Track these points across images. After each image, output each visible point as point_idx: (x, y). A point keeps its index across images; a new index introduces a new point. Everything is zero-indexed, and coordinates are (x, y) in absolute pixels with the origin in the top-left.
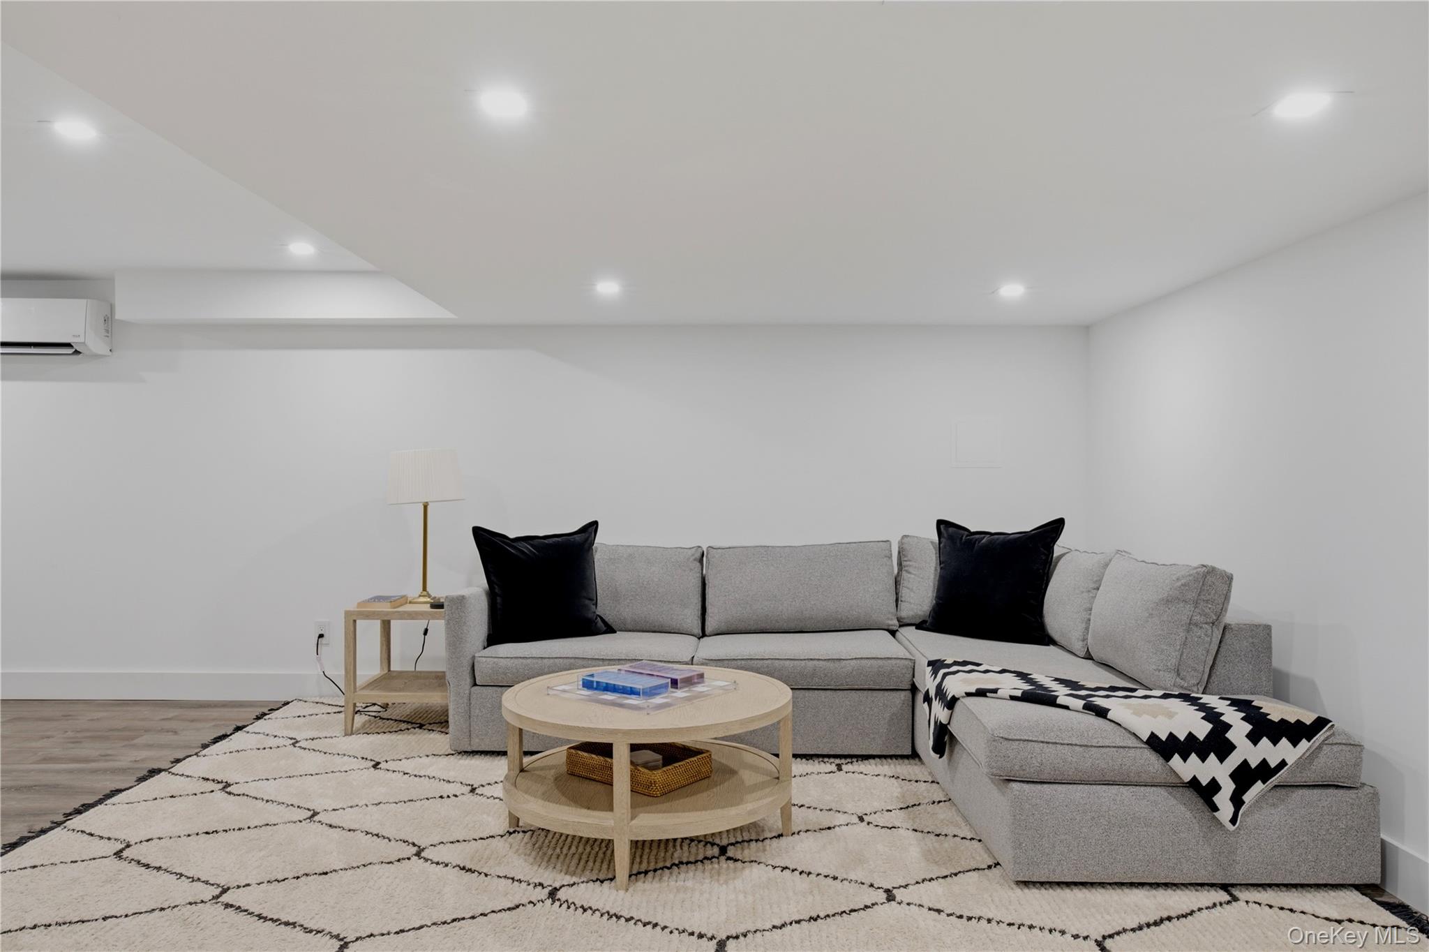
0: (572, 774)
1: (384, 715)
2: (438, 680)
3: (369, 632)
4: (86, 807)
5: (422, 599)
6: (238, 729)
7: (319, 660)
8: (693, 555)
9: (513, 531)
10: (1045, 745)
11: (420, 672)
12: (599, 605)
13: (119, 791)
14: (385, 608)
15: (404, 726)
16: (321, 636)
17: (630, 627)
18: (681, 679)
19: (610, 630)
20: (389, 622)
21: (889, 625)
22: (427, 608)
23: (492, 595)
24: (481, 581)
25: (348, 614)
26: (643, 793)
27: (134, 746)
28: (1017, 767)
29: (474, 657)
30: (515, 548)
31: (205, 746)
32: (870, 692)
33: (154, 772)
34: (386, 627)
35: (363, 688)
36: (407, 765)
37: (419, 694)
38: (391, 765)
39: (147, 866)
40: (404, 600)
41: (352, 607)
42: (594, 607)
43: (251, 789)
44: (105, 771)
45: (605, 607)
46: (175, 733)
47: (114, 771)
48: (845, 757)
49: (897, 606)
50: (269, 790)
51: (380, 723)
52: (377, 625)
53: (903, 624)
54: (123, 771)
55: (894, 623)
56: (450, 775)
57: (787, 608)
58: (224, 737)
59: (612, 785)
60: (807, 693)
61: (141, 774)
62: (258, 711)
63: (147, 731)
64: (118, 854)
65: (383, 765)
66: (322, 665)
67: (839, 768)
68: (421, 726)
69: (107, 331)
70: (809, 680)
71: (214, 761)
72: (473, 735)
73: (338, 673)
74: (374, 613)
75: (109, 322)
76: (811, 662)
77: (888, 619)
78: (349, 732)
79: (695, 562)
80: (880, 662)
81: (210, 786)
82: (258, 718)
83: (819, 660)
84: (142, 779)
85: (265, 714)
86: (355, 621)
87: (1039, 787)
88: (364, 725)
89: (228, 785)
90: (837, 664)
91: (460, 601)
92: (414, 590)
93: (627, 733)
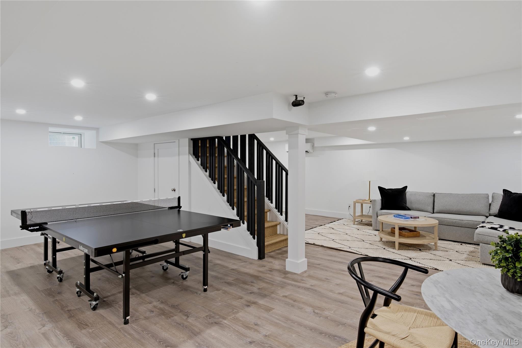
0: (392, 232)
1: (361, 223)
2: (371, 217)
3: (358, 206)
4: (313, 228)
5: (369, 200)
6: (334, 221)
7: (349, 211)
8: (431, 194)
9: (387, 187)
10: (489, 236)
11: (369, 215)
12: (407, 204)
13: (317, 227)
14: (361, 201)
15: (364, 225)
16: (349, 206)
17: (415, 210)
18: (413, 217)
19: (409, 209)
20: (363, 204)
21: (486, 215)
22: (369, 202)
23: (382, 200)
24: (380, 198)
25: (354, 202)
26: (400, 235)
27: (318, 222)
28: (481, 240)
29: (377, 212)
30: (386, 191)
31: (329, 223)
32: (471, 229)
33: (321, 225)
34: (362, 205)
35: (357, 216)
36: (363, 230)
37: (367, 219)
38: (361, 230)
39: (323, 236)
40: (365, 200)
41: (355, 200)
42: (405, 204)
43: (337, 229)
44: (314, 224)
45: (408, 205)
46: (324, 221)
47: (315, 225)
48: (463, 243)
49: (489, 211)
50: (340, 230)
51: (360, 224)
52: (360, 204)
53: (490, 215)
54: (317, 225)
55: (488, 215)
56: (372, 233)
57: (455, 208)
58: (332, 222)
59: (395, 234)
60: (454, 227)
61: (320, 225)
62: (338, 219)
63: (319, 220)
64: (318, 234)
65: (359, 230)
66: (349, 212)
67: (461, 244)
68: (368, 225)
69: (313, 148)
70: (454, 224)
71: (331, 225)
72: (377, 227)
73: (352, 214)
74: (359, 202)
75: (313, 146)
76: (455, 220)
77: (485, 213)
78: (354, 224)
79: (432, 196)
80: (474, 222)
81: (330, 228)
82: (338, 220)
83: (457, 220)
84: (319, 226)
85: (339, 220)
86: (355, 203)
87: (487, 245)
88: (357, 224)
89: (333, 228)
90: (462, 221)
91: (375, 201)
92: (367, 198)
93: (398, 223)
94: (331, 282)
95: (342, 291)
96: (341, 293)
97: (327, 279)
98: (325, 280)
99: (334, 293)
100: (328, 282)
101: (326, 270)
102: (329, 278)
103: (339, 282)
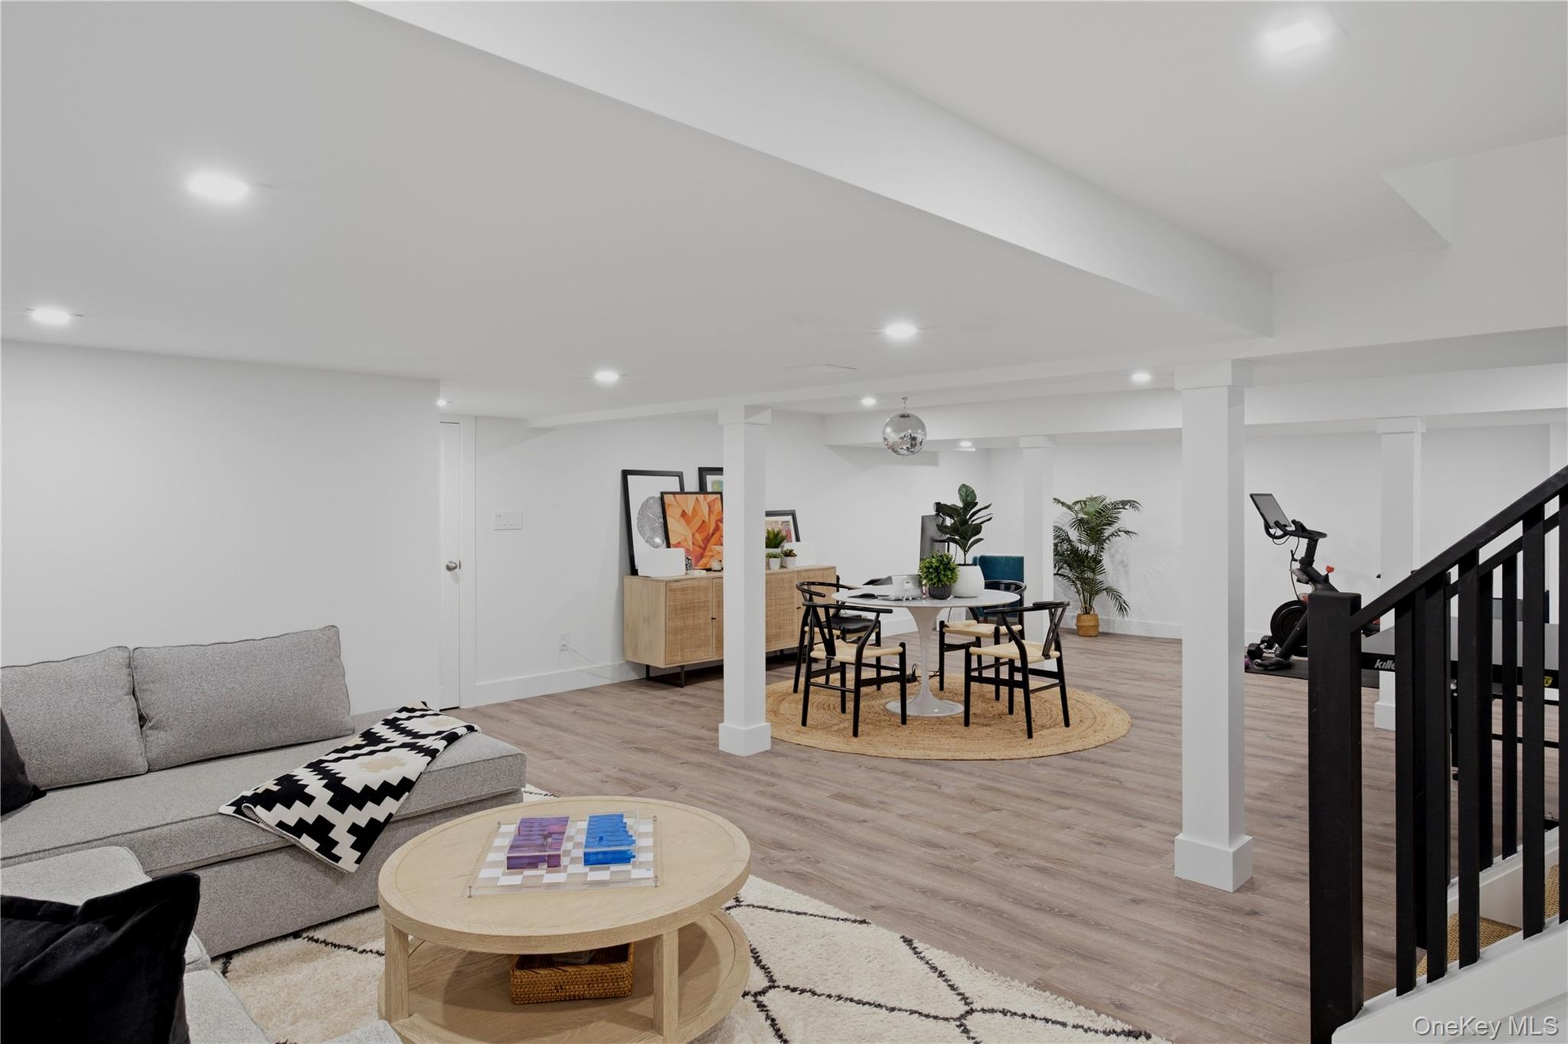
94: (1088, 834)
95: (1060, 813)
96: (1062, 809)
97: (1099, 844)
98: (1105, 841)
99: (1078, 809)
100: (1095, 835)
101: (1104, 873)
102: (1093, 846)
103: (1062, 836)
